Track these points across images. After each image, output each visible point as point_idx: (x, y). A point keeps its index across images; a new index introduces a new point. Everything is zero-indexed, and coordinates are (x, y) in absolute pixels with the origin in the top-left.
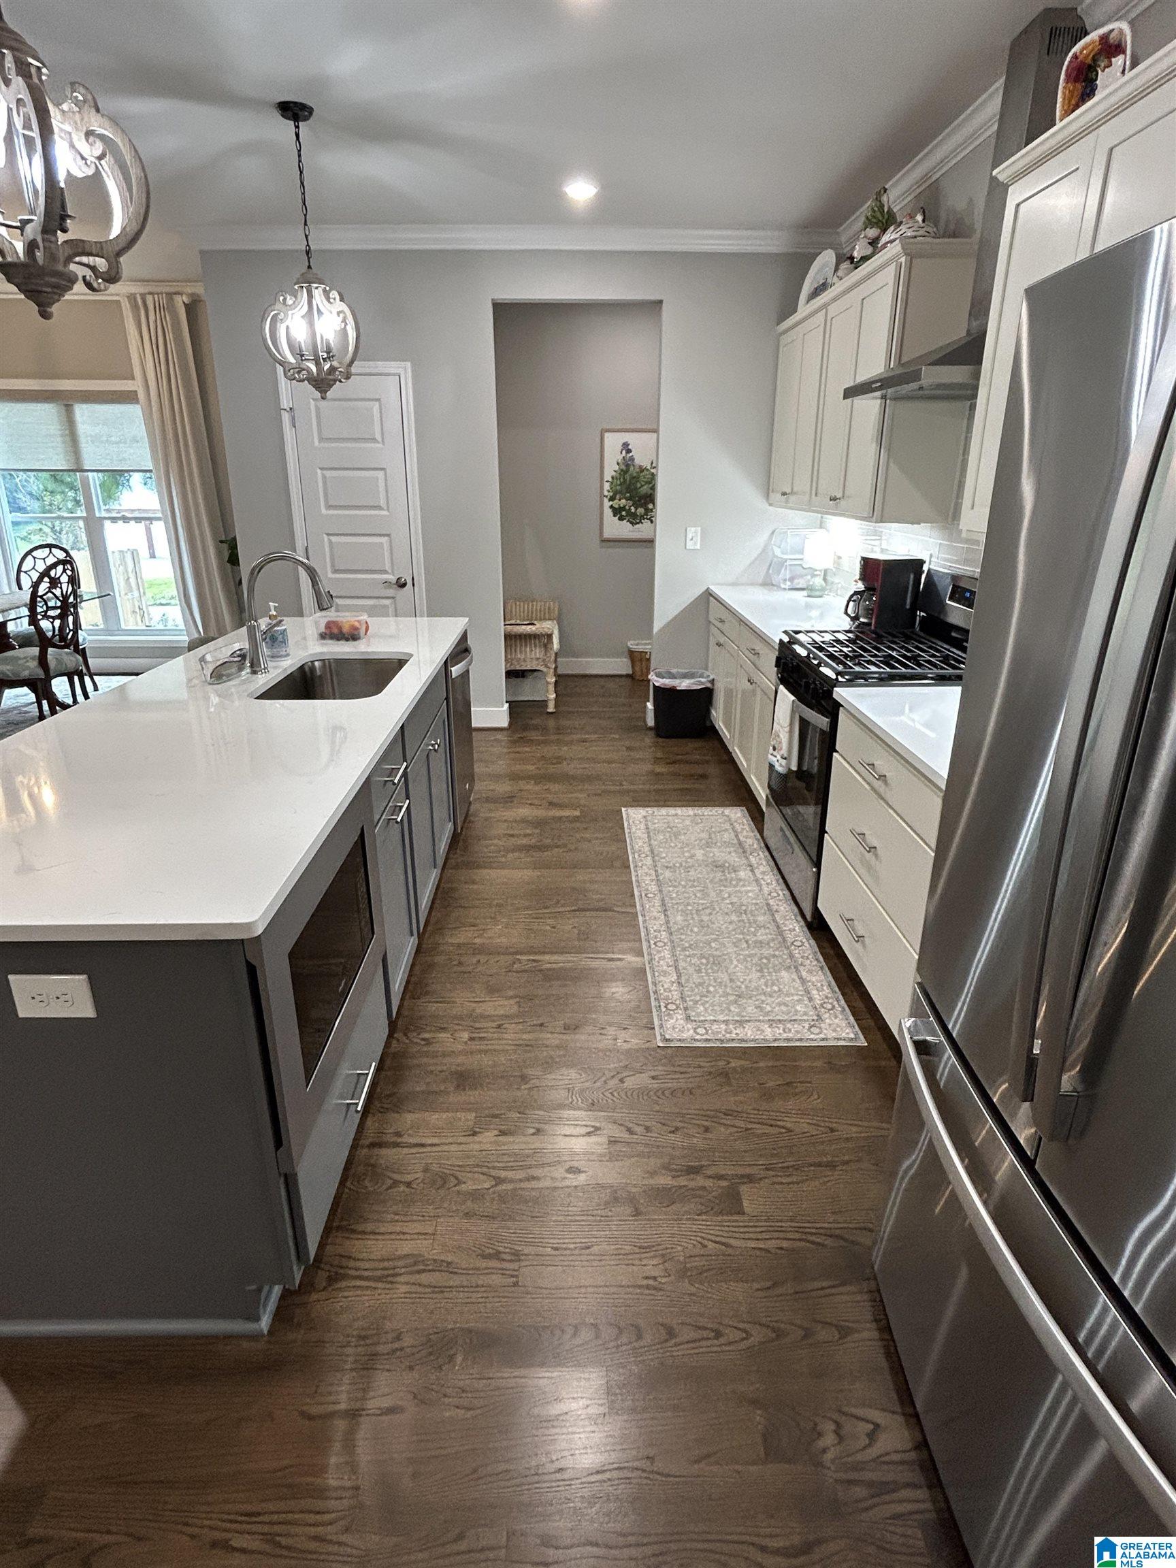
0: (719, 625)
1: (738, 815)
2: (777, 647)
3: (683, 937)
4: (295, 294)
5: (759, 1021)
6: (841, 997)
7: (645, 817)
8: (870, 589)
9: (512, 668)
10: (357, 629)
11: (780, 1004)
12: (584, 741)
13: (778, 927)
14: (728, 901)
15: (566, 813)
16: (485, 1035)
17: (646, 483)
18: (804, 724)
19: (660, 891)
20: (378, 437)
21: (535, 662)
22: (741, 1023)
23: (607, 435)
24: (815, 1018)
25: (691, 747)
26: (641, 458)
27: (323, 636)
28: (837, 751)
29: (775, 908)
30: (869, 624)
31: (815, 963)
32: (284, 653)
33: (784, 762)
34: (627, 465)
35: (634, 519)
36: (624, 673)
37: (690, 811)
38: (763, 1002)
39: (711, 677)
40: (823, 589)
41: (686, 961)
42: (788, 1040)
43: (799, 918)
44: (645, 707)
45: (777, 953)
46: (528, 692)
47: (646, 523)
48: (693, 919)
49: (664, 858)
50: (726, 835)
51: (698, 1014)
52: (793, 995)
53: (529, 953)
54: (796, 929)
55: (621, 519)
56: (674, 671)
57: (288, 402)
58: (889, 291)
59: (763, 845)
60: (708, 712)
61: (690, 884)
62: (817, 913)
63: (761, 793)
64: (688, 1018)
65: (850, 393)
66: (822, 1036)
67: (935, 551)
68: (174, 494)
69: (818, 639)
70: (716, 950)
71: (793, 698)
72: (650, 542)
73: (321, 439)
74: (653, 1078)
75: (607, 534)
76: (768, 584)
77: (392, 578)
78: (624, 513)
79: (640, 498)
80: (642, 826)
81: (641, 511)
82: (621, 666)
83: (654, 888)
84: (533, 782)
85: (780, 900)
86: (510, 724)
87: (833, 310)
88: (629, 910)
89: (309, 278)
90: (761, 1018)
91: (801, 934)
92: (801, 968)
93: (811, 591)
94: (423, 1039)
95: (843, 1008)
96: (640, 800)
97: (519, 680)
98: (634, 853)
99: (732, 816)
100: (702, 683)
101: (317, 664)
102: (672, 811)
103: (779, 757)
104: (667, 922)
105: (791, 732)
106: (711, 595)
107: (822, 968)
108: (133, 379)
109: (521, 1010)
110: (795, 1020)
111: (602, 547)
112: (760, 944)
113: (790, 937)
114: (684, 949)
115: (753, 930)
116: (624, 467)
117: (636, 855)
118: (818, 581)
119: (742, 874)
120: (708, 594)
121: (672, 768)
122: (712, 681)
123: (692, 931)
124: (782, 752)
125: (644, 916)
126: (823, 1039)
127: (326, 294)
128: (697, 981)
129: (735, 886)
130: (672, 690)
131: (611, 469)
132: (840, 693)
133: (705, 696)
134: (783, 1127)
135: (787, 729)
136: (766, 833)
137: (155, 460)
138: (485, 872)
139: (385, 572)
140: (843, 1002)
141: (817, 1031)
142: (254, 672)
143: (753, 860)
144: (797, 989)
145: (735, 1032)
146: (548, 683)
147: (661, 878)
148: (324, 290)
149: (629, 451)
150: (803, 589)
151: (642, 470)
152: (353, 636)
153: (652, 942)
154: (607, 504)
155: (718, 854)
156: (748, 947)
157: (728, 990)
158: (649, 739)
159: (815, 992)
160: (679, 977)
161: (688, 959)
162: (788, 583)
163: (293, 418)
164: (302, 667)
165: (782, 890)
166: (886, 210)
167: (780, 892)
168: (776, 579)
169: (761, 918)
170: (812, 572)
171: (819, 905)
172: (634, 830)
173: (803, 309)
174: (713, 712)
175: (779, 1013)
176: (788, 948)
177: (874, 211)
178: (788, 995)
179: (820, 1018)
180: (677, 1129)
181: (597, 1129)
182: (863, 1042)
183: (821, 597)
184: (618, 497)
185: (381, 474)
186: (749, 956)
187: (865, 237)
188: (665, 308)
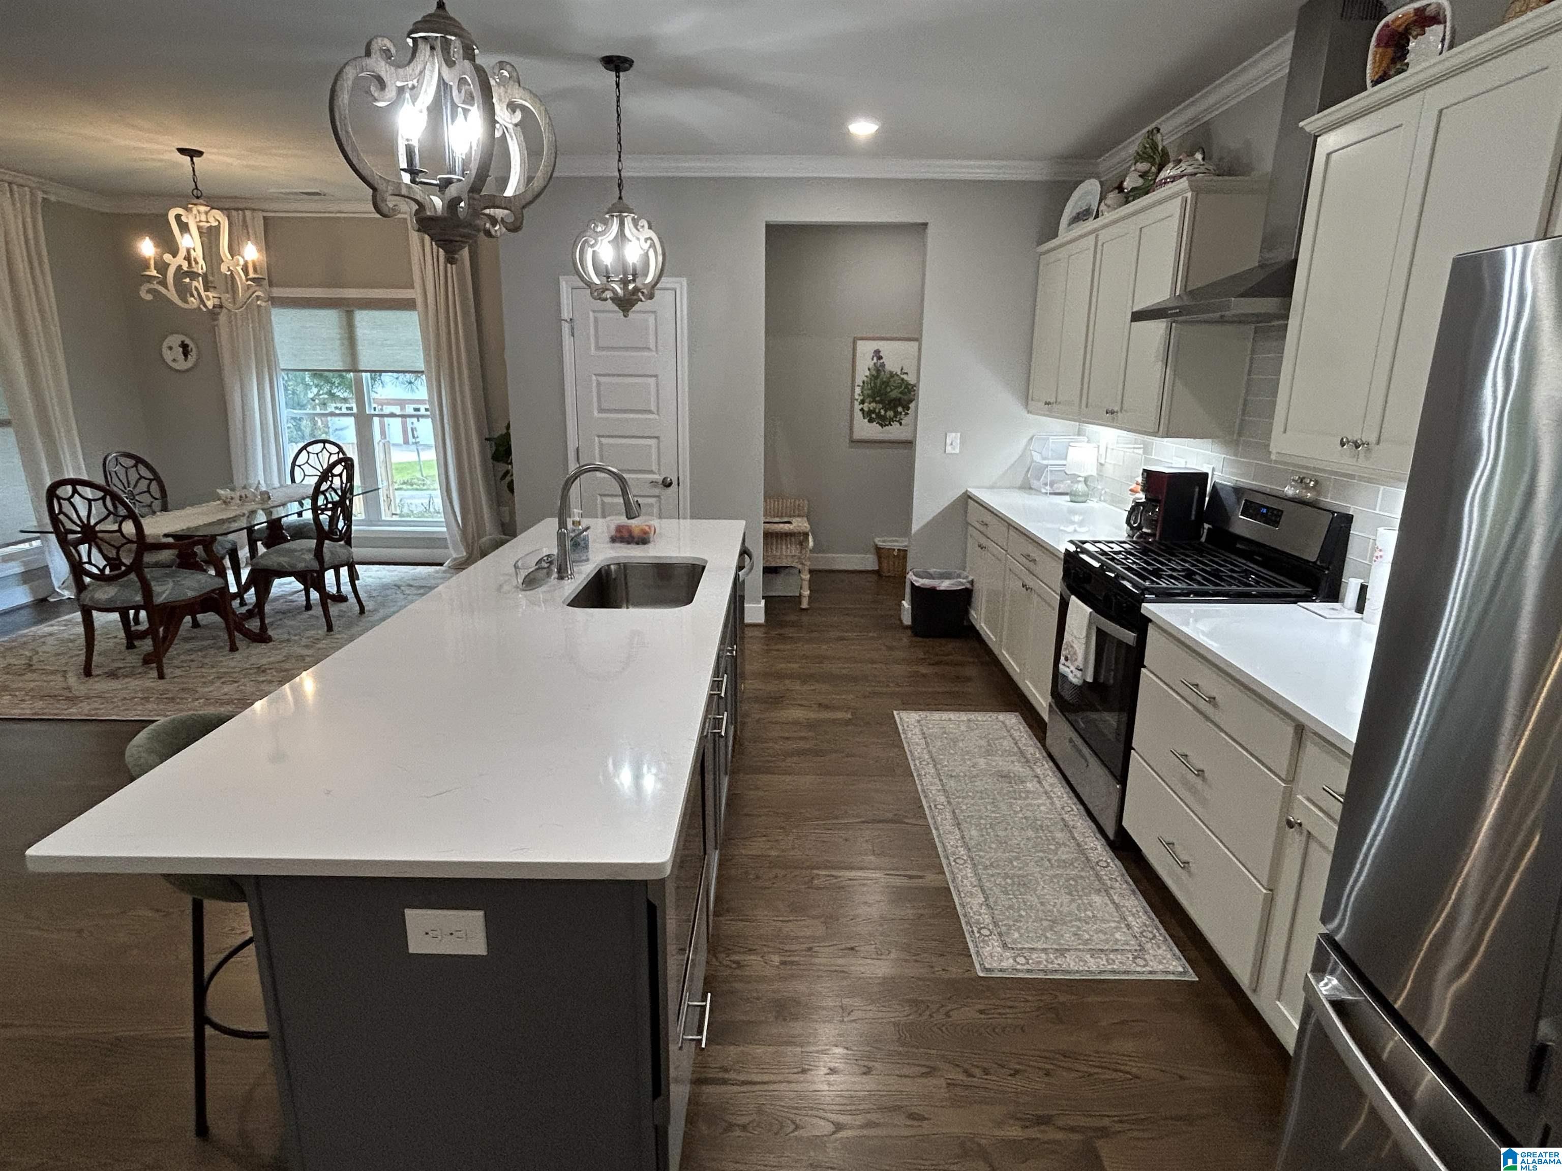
0: (983, 529)
1: (1012, 720)
2: (1062, 556)
3: (982, 853)
4: (605, 222)
5: (1080, 950)
6: (1160, 926)
7: (919, 721)
8: (1152, 500)
9: (768, 565)
10: (646, 533)
11: (1098, 931)
12: (842, 639)
13: (1079, 845)
14: (1020, 815)
15: (839, 715)
16: (797, 959)
17: (896, 388)
18: (1101, 635)
19: (949, 802)
20: (652, 345)
21: (790, 559)
22: (1062, 952)
23: (859, 343)
24: (1138, 948)
25: (951, 648)
26: (892, 365)
27: (613, 540)
28: (1145, 667)
29: (1071, 823)
30: (1153, 535)
31: (1124, 886)
32: (584, 558)
33: (1079, 674)
34: (879, 369)
35: (884, 421)
36: (869, 568)
37: (964, 716)
38: (1079, 928)
39: (970, 578)
40: (1086, 495)
41: (990, 881)
42: (1114, 972)
43: (1098, 836)
44: (900, 605)
45: (1083, 874)
46: (782, 588)
47: (896, 425)
48: (988, 834)
49: (946, 766)
50: (1005, 743)
51: (1015, 941)
52: (1108, 922)
53: (826, 868)
54: (1098, 849)
55: (870, 421)
56: (932, 571)
57: (568, 313)
58: (1175, 222)
59: (1045, 754)
60: (967, 612)
61: (979, 795)
62: (1121, 832)
63: (1042, 701)
64: (1005, 945)
65: (1138, 316)
66: (1149, 969)
67: (1219, 466)
68: (443, 393)
69: (1106, 549)
70: (1020, 869)
71: (1091, 610)
72: (909, 444)
73: (598, 348)
74: (981, 1012)
75: (857, 435)
76: (1026, 487)
77: (658, 478)
78: (873, 416)
79: (890, 402)
80: (917, 731)
81: (890, 413)
82: (869, 562)
83: (942, 799)
84: (799, 682)
85: (1075, 815)
86: (766, 620)
87: (1103, 235)
88: (921, 822)
89: (619, 209)
90: (1081, 947)
91: (1104, 853)
92: (1112, 892)
93: (1075, 498)
94: (734, 962)
95: (1165, 937)
96: (910, 704)
97: (774, 575)
98: (914, 760)
99: (1007, 722)
100: (962, 584)
101: (612, 567)
102: (945, 715)
103: (1072, 668)
104: (963, 837)
105: (1087, 644)
106: (970, 497)
107: (1133, 891)
108: (413, 288)
109: (830, 931)
110: (1117, 950)
111: (851, 447)
112: (1063, 864)
113: (1093, 856)
114: (986, 868)
115: (1052, 847)
116: (874, 373)
117: (917, 762)
118: (1081, 487)
119: (1029, 785)
120: (967, 497)
121: (937, 669)
122: (972, 582)
123: (990, 848)
124: (1076, 663)
125: (937, 829)
126: (1151, 972)
127: (635, 222)
128: (1007, 903)
129: (1025, 799)
130: (933, 591)
131: (863, 372)
132: (1150, 608)
133: (964, 597)
134: (1127, 1073)
135: (1084, 641)
136: (1049, 741)
137: (427, 362)
138: (765, 778)
139: (651, 472)
140: (1163, 931)
141: (1142, 962)
142: (561, 578)
143: (1038, 771)
144: (1111, 915)
145: (1056, 961)
146: (802, 580)
147: (947, 788)
148: (633, 219)
149: (880, 358)
150: (1066, 494)
151: (892, 375)
152: (643, 540)
153: (952, 859)
154: (857, 407)
155: (1001, 763)
156: (1052, 866)
157: (1041, 914)
158: (905, 639)
159: (1130, 919)
160: (987, 899)
161: (993, 879)
162: (1048, 487)
163: (573, 328)
164: (600, 571)
165: (1075, 804)
166: (1160, 149)
167: (1074, 807)
168: (1035, 483)
169: (1059, 835)
170: (1074, 478)
171: (1124, 824)
172: (910, 735)
173: (1065, 234)
174: (973, 612)
175: (1098, 939)
176: (1093, 868)
177: (1145, 148)
178: (1104, 921)
179: (1142, 949)
180: (1017, 1072)
181: (934, 1069)
182: (1193, 977)
183: (1085, 502)
184: (868, 400)
185: (652, 381)
186: (1055, 876)
187: (1135, 170)
188: (930, 230)
